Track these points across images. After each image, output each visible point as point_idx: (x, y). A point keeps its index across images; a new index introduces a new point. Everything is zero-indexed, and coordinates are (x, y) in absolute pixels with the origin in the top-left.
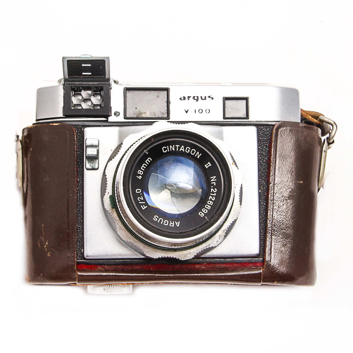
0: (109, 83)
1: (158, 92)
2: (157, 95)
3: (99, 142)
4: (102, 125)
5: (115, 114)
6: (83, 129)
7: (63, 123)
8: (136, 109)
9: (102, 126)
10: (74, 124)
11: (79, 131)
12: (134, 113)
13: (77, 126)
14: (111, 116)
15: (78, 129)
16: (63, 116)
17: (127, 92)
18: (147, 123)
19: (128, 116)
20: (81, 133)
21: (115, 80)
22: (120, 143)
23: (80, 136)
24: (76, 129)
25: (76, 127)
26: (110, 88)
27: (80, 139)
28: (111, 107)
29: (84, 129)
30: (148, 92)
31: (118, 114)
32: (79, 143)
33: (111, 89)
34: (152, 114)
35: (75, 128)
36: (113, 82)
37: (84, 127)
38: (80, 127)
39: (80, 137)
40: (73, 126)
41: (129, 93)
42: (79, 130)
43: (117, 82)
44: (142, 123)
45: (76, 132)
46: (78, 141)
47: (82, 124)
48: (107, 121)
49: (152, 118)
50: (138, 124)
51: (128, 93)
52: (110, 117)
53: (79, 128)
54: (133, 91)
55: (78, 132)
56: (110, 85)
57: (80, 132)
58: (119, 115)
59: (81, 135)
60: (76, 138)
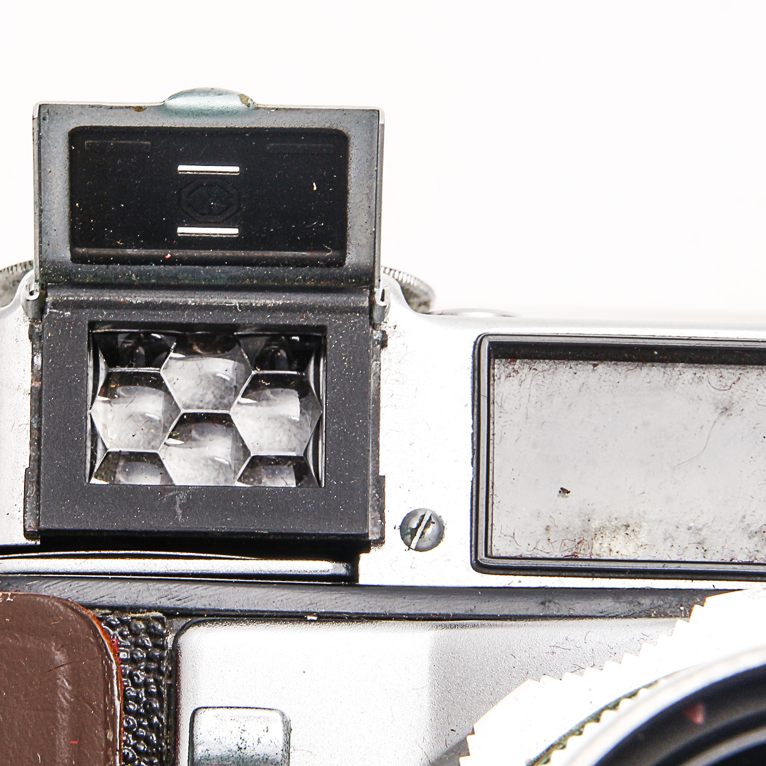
0: (372, 303)
1: (729, 373)
2: (724, 396)
3: (288, 731)
4: (311, 614)
5: (407, 532)
6: (170, 639)
7: (25, 589)
8: (562, 500)
9: (309, 618)
10: (106, 601)
11: (141, 653)
12: (547, 529)
13: (128, 617)
14: (380, 541)
15: (135, 634)
16: (22, 540)
17: (501, 368)
18: (646, 602)
19: (501, 546)
20: (153, 666)
21: (406, 279)
22: (441, 748)
23: (146, 684)
24: (121, 634)
25: (123, 623)
26: (377, 335)
27: (150, 712)
28: (380, 482)
29: (182, 640)
30: (653, 374)
31: (431, 531)
32: (136, 737)
33: (383, 344)
34: (684, 537)
35: (113, 627)
36: (395, 293)
37: (179, 623)
38: (146, 620)
39: (148, 694)
40: (99, 612)
41: (515, 380)
42: (145, 647)
43: (424, 298)
44: (607, 604)
45: (123, 655)
46: (133, 721)
47: (166, 603)
48: (349, 581)
49: (683, 567)
50: (579, 607)
51: (509, 376)
52: (374, 551)
53: (141, 625)
54: (541, 365)
55: (133, 661)
56: (376, 315)
57: (150, 659)
58: (439, 537)
59: (158, 683)
60: (118, 703)
